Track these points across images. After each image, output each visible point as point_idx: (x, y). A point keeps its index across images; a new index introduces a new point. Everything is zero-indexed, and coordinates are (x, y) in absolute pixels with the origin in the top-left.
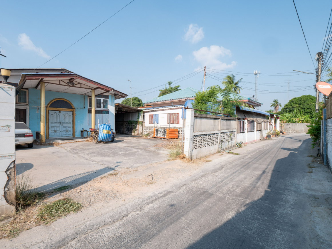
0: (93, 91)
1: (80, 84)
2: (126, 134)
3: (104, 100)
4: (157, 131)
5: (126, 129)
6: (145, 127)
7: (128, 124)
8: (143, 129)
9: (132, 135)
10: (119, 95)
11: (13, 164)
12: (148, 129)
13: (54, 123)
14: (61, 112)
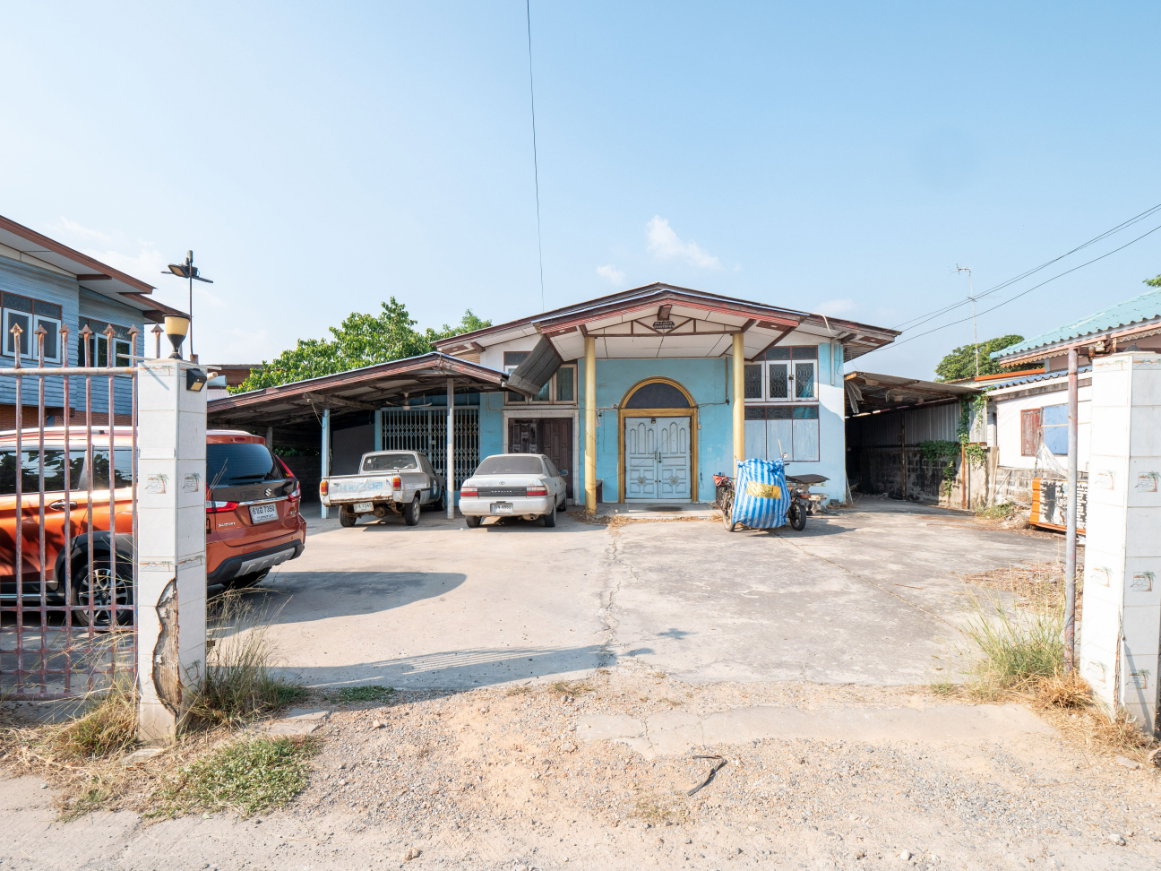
0: (737, 336)
1: (692, 322)
2: (914, 499)
3: (797, 365)
4: (1050, 492)
5: (913, 477)
6: (999, 471)
7: (921, 458)
8: (987, 482)
9: (940, 505)
10: (859, 337)
11: (171, 588)
12: (1017, 483)
13: (637, 456)
14: (658, 420)
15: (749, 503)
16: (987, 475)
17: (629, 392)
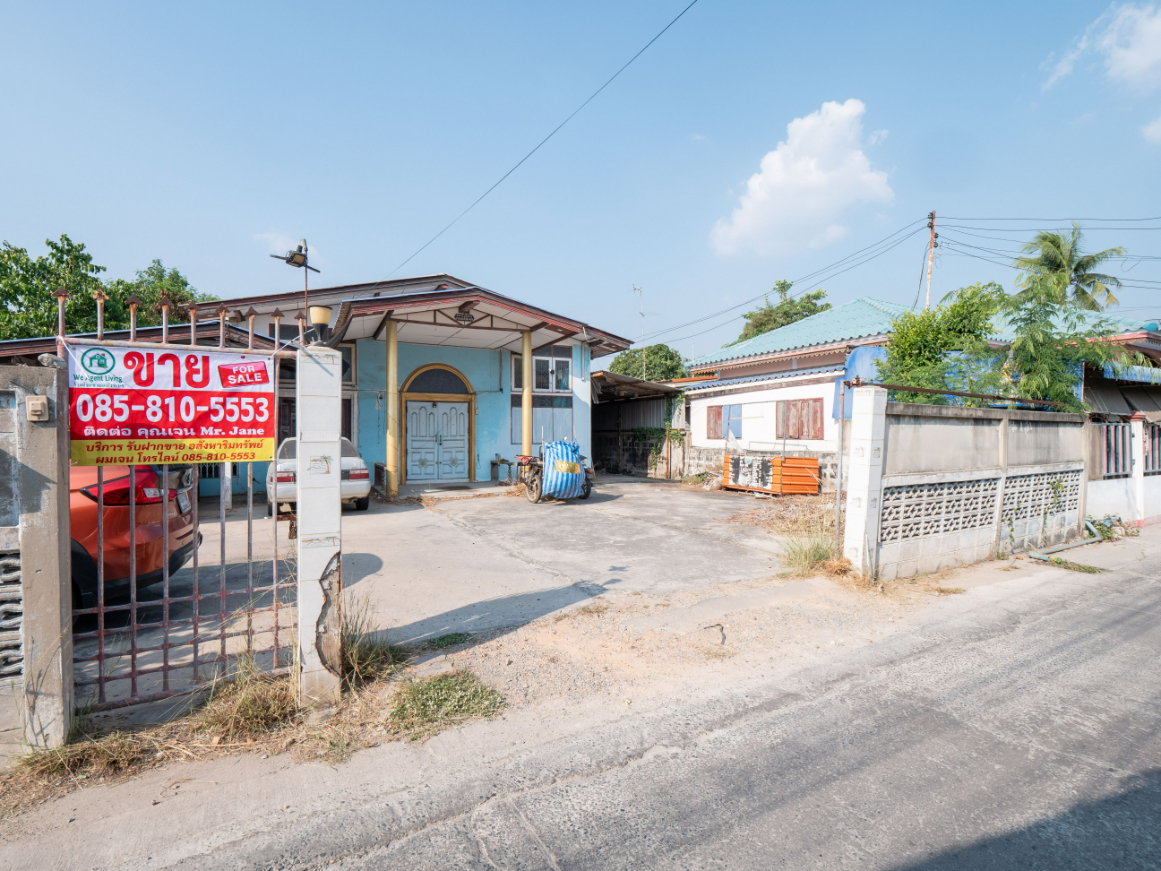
0: (526, 335)
1: (489, 318)
2: (627, 473)
3: (556, 362)
4: (736, 464)
5: (627, 455)
6: (691, 450)
7: (634, 440)
8: (684, 458)
9: (649, 476)
10: (605, 343)
11: (335, 561)
12: (705, 459)
13: (418, 438)
14: (439, 404)
15: (557, 478)
16: (684, 453)
17: (411, 376)
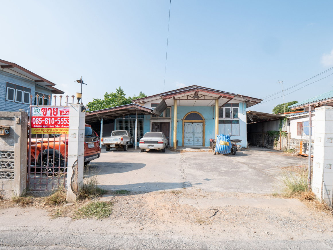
0: (217, 100)
1: (204, 96)
2: (266, 147)
3: (233, 109)
4: (305, 145)
5: (266, 141)
6: (291, 139)
7: (268, 135)
8: (287, 143)
9: (274, 149)
10: (251, 101)
11: (76, 162)
12: (296, 143)
13: (188, 133)
14: (194, 123)
15: (220, 146)
16: (287, 141)
17: (186, 115)
